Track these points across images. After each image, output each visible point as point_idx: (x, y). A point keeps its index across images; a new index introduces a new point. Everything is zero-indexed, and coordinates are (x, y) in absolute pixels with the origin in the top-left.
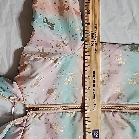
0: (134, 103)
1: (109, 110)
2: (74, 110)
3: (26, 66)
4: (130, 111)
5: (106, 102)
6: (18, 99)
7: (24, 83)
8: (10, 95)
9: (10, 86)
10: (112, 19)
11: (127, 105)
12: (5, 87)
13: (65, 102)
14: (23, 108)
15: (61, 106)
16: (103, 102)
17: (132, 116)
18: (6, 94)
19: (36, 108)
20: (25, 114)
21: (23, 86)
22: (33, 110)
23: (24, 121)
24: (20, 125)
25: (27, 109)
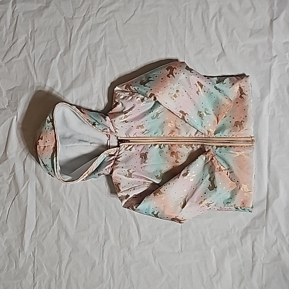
0: (222, 136)
1: (197, 143)
2: (163, 142)
3: (117, 103)
4: (217, 144)
5: (193, 135)
6: (111, 132)
7: (114, 118)
8: (104, 128)
9: (103, 119)
10: (200, 52)
11: (214, 138)
12: (99, 121)
13: (153, 135)
14: (117, 140)
15: (150, 138)
16: (190, 135)
17: (219, 148)
18: (100, 127)
19: (127, 140)
20: (118, 146)
21: (113, 120)
22: (124, 142)
23: (117, 151)
24: (114, 155)
25: (120, 141)
